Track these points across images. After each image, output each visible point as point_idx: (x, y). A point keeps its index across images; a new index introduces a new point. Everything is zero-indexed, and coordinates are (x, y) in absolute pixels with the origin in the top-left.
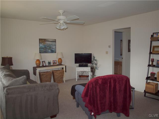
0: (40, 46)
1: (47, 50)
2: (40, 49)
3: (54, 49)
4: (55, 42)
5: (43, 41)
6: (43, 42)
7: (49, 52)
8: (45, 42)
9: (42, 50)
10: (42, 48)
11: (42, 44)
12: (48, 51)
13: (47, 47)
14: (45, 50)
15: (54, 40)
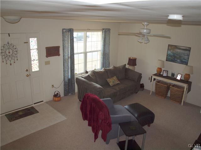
0: (168, 53)
1: (176, 59)
2: (167, 57)
3: (186, 60)
4: (190, 51)
5: (173, 47)
6: (172, 49)
7: (178, 62)
8: (175, 49)
9: (170, 57)
10: (170, 56)
11: (171, 51)
12: (176, 61)
13: (177, 56)
14: (173, 59)
15: (188, 48)
